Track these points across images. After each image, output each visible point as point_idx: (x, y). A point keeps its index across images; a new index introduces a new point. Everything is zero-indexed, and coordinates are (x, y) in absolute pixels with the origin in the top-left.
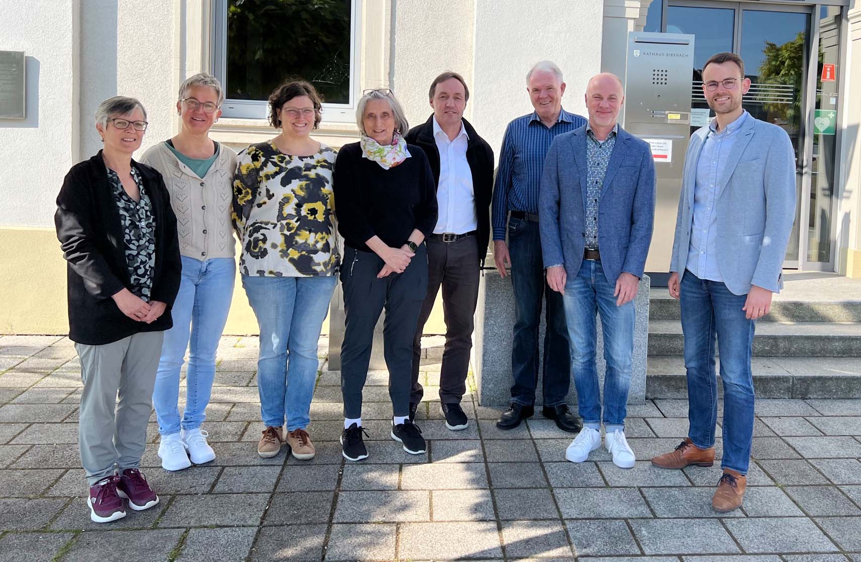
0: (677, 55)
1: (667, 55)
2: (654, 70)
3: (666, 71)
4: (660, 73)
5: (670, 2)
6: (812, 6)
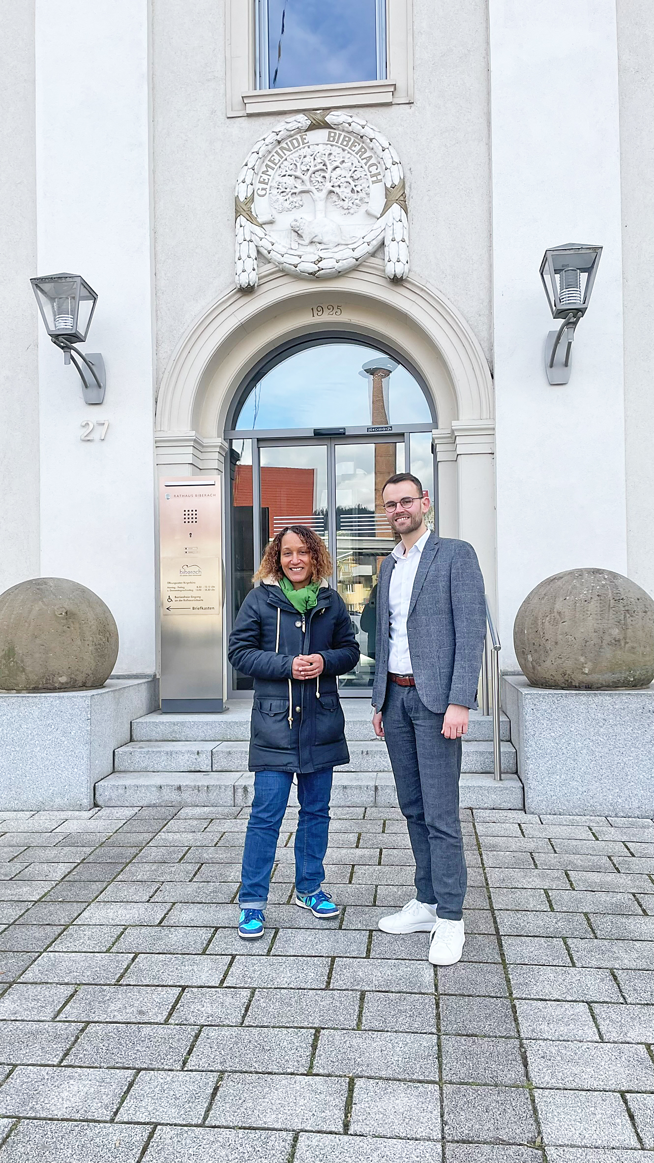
0: (205, 495)
1: (196, 495)
2: (185, 511)
3: (196, 511)
4: (190, 513)
5: (262, 444)
6: (403, 435)
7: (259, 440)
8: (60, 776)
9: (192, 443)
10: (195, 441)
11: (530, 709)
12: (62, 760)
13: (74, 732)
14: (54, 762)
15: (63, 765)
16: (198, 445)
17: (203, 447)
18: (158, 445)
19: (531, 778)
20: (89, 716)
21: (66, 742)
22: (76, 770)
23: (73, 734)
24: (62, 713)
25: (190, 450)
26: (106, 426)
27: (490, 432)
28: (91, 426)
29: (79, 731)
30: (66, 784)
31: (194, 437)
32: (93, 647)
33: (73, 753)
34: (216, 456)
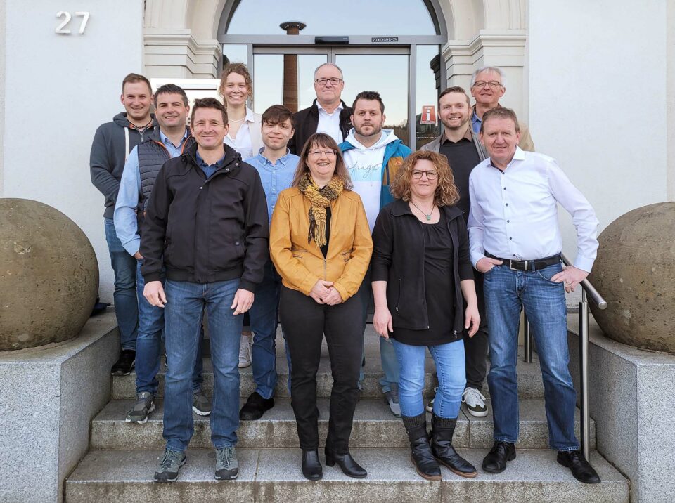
5: (258, 50)
6: (408, 47)
7: (255, 46)
8: (16, 474)
9: (187, 43)
10: (190, 40)
11: (646, 386)
12: (19, 453)
13: (38, 413)
14: (7, 454)
15: (20, 460)
16: (193, 46)
17: (197, 49)
18: (149, 42)
19: (646, 475)
20: (59, 392)
21: (25, 428)
22: (38, 466)
23: (35, 416)
24: (20, 388)
25: (185, 50)
26: (86, 19)
27: (520, 42)
28: (68, 18)
29: (44, 413)
30: (24, 484)
31: (190, 36)
32: (66, 293)
33: (35, 443)
34: (211, 59)
